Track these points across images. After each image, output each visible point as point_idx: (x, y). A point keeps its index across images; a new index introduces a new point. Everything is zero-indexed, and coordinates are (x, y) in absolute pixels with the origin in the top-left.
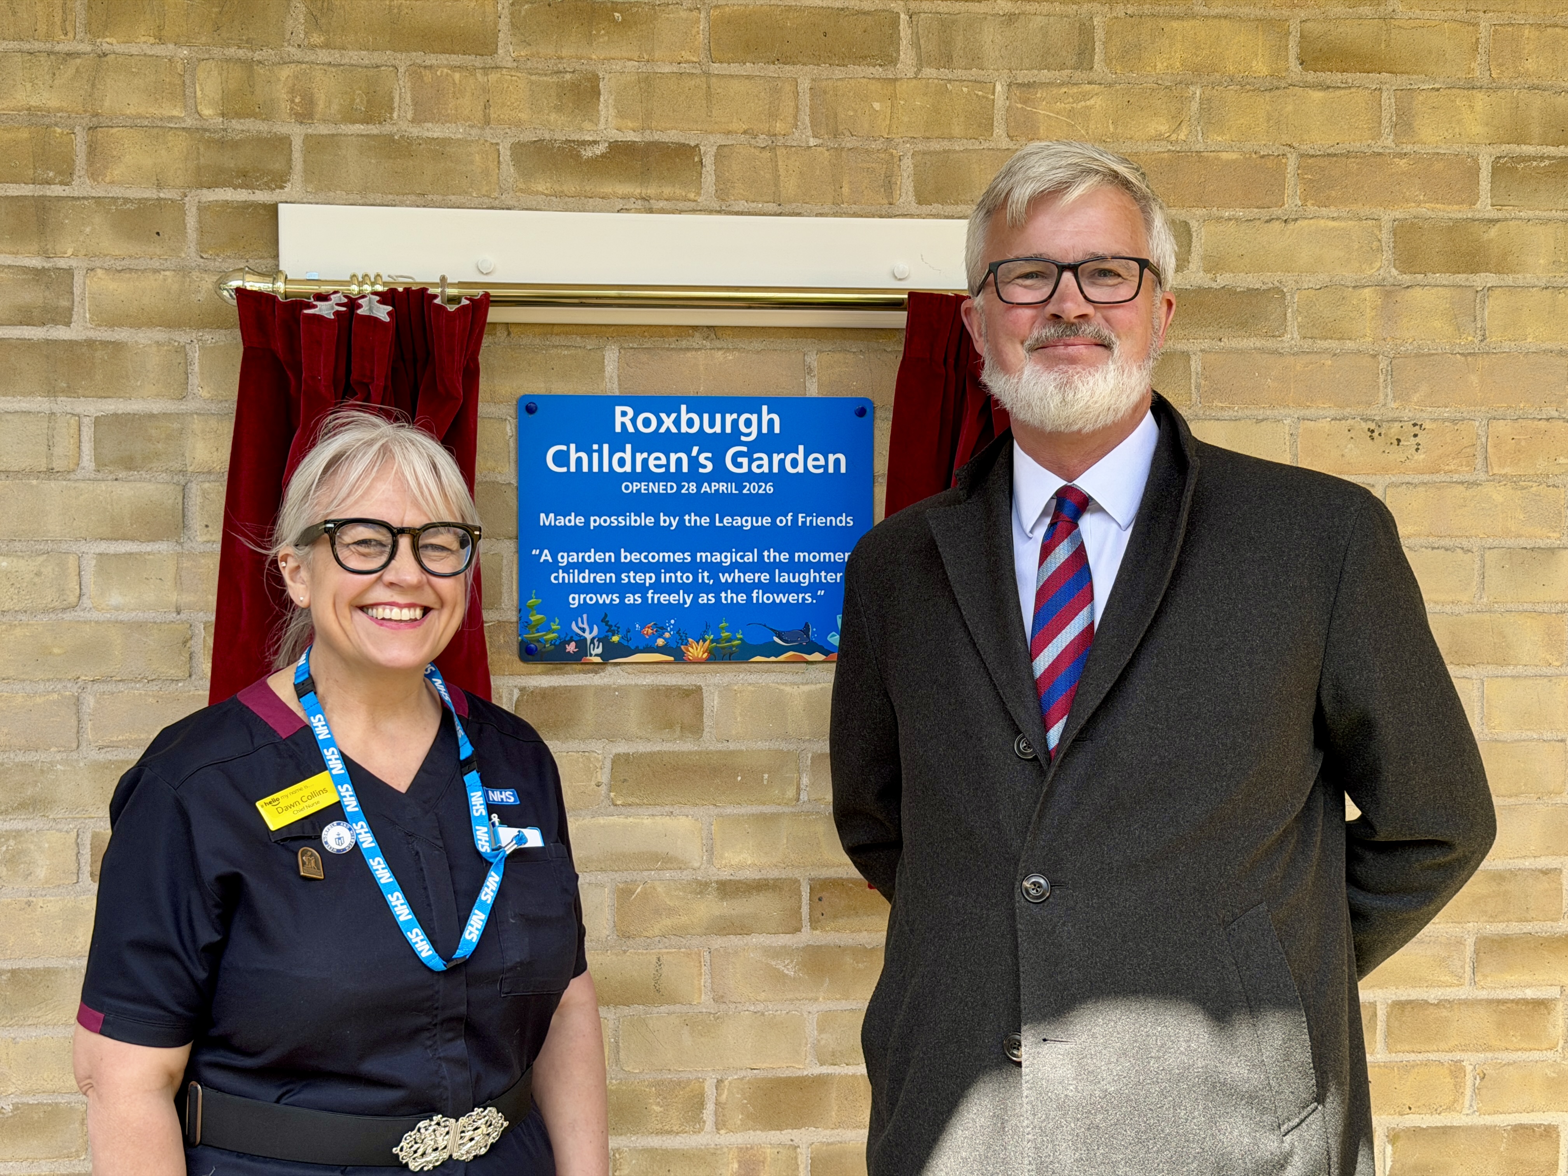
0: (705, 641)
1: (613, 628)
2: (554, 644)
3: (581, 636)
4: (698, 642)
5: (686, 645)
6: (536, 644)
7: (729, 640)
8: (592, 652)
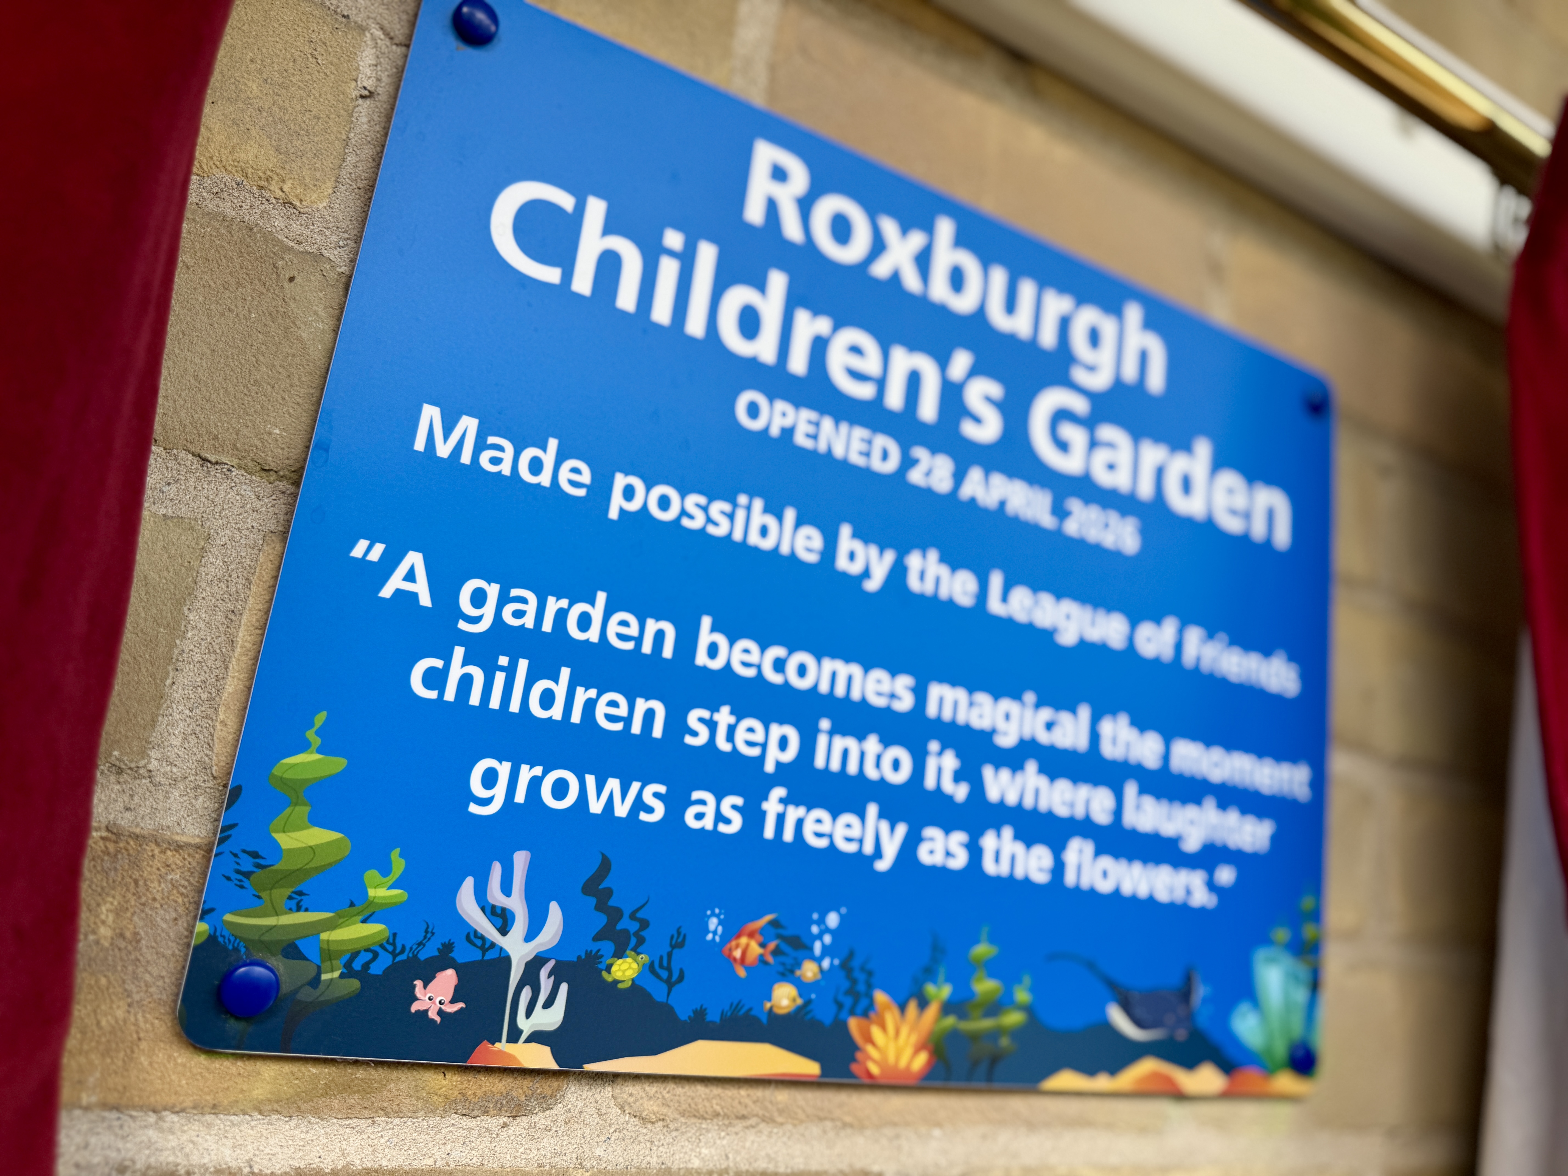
0: (923, 1004)
1: (625, 924)
2: (363, 975)
3: (486, 945)
4: (902, 1008)
5: (865, 1014)
6: (278, 963)
7: (994, 1008)
8: (522, 1022)
